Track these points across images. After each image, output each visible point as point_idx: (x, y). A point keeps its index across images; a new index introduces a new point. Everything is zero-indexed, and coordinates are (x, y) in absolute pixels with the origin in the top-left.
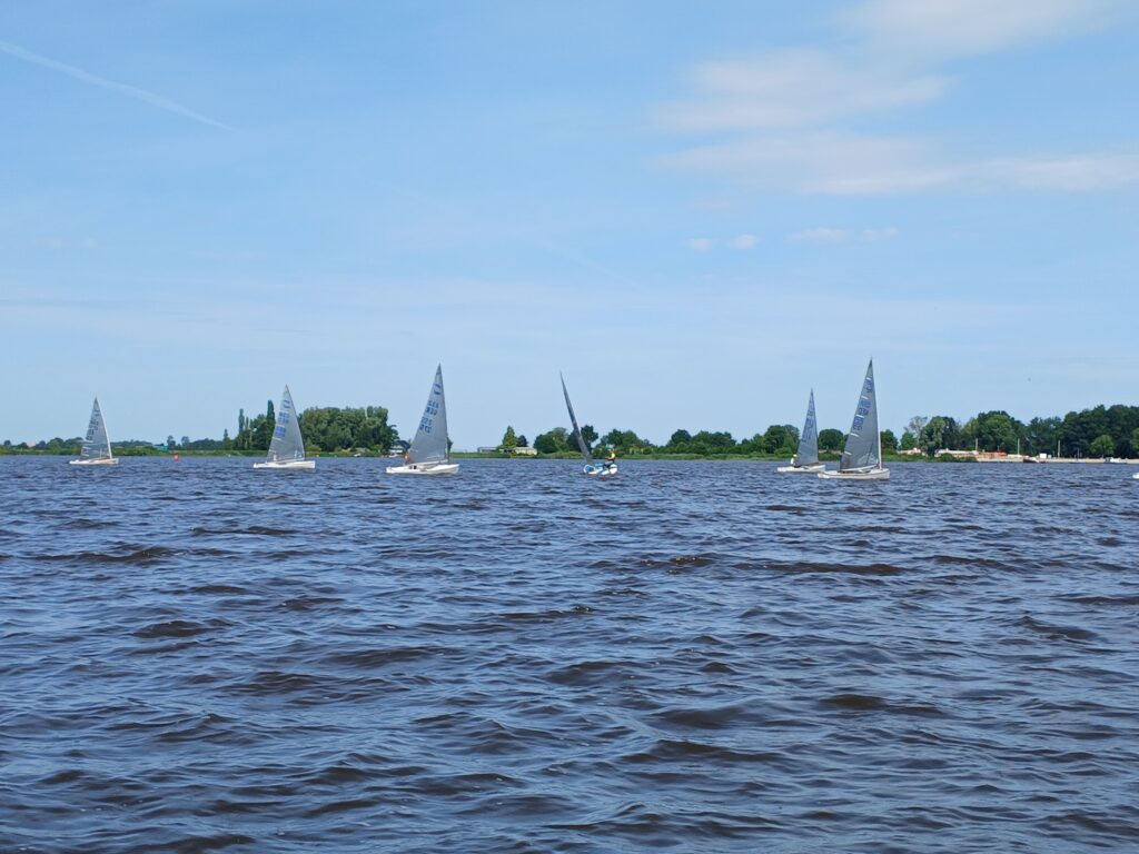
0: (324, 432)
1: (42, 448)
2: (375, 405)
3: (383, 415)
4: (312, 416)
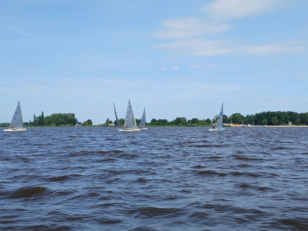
0: (57, 120)
3: (73, 115)
4: (54, 116)
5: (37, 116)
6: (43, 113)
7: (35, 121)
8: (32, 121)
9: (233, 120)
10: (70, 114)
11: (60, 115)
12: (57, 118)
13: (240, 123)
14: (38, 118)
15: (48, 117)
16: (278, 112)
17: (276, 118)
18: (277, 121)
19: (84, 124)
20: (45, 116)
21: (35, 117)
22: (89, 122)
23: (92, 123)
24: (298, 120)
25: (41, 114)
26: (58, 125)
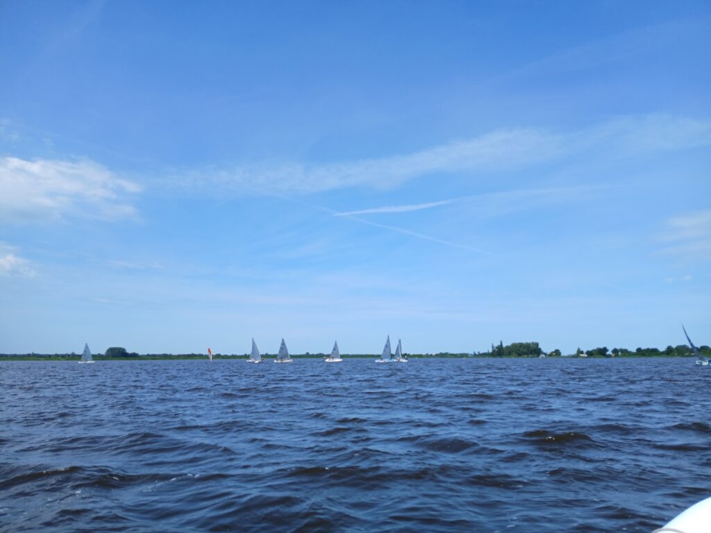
0: (518, 350)
1: (437, 355)
3: (537, 344)
4: (514, 345)
5: (496, 345)
6: (501, 342)
7: (494, 351)
8: (491, 351)
10: (533, 343)
11: (521, 345)
12: (518, 348)
14: (497, 348)
15: (507, 347)
19: (551, 355)
20: (504, 346)
21: (493, 347)
22: (557, 353)
23: (560, 354)
25: (499, 344)
26: (520, 355)
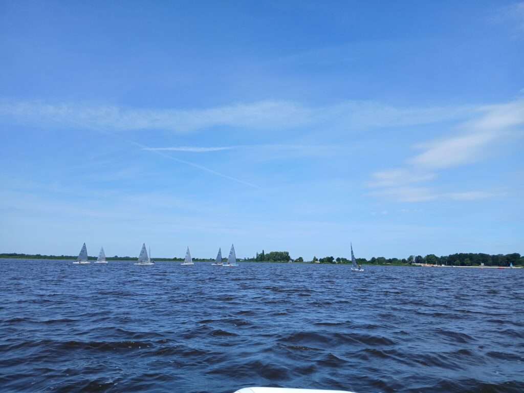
0: (275, 257)
2: (286, 251)
3: (287, 253)
4: (272, 253)
5: (259, 253)
6: (263, 251)
7: (257, 257)
8: (255, 258)
9: (427, 260)
11: (277, 253)
13: (435, 264)
14: (260, 255)
15: (267, 254)
16: (471, 254)
17: (468, 259)
18: (469, 262)
19: (296, 261)
20: (265, 254)
21: (257, 254)
22: (300, 259)
23: (302, 260)
24: (490, 261)
26: (275, 260)
